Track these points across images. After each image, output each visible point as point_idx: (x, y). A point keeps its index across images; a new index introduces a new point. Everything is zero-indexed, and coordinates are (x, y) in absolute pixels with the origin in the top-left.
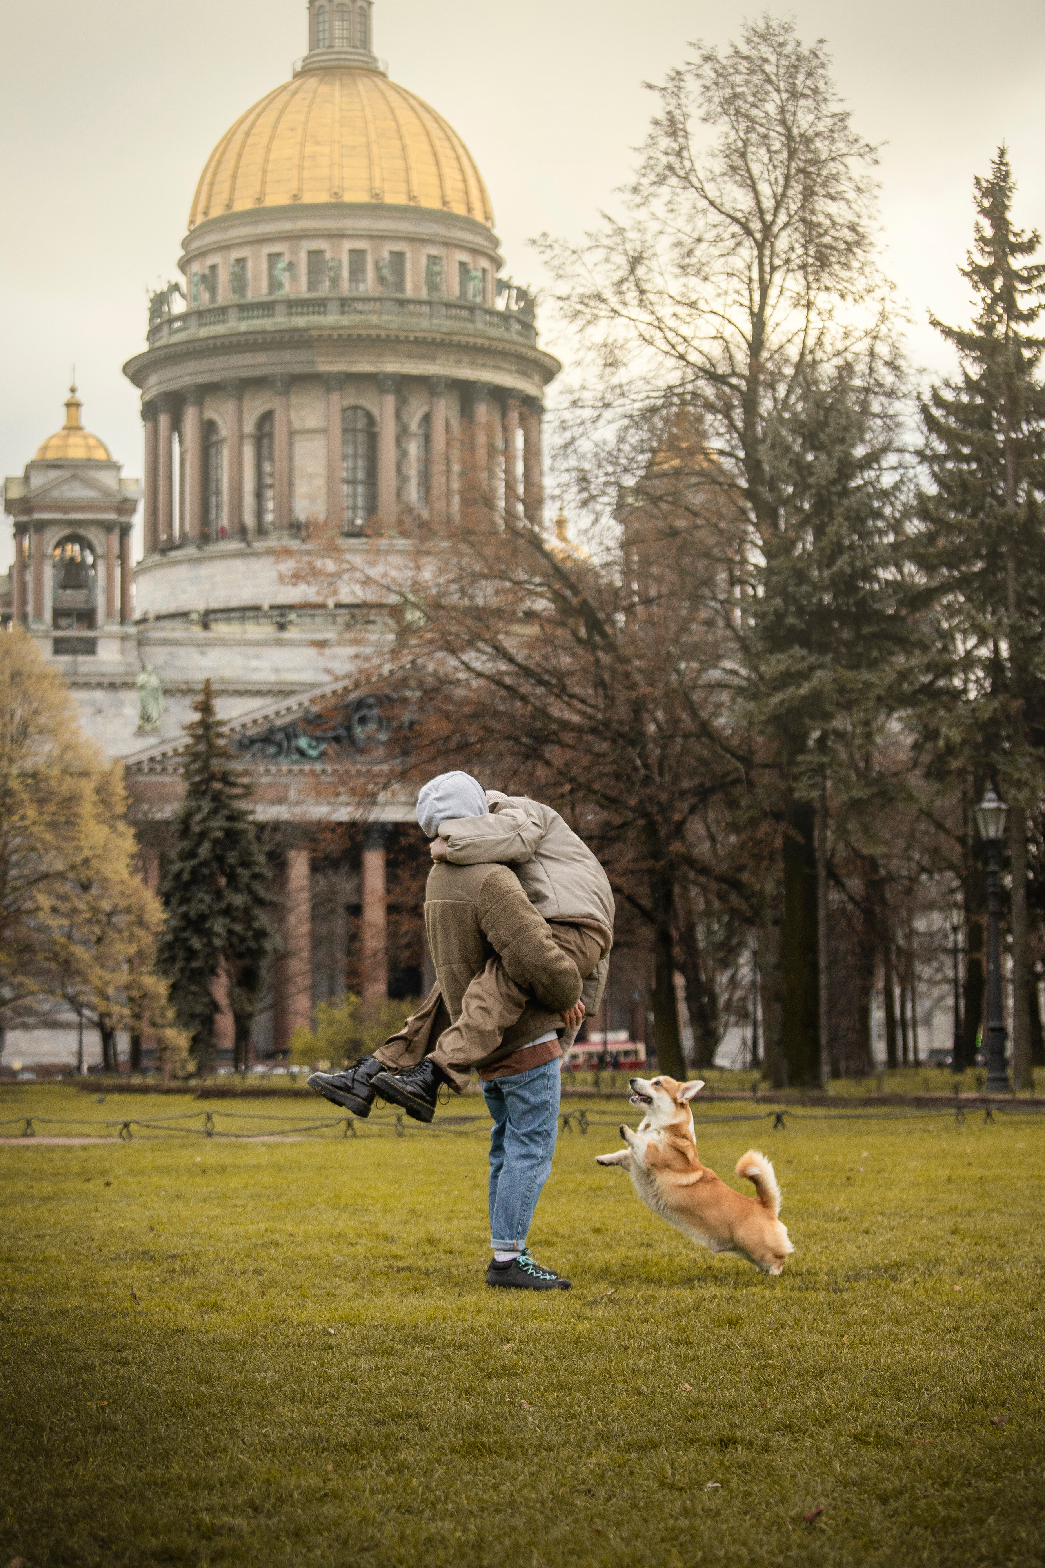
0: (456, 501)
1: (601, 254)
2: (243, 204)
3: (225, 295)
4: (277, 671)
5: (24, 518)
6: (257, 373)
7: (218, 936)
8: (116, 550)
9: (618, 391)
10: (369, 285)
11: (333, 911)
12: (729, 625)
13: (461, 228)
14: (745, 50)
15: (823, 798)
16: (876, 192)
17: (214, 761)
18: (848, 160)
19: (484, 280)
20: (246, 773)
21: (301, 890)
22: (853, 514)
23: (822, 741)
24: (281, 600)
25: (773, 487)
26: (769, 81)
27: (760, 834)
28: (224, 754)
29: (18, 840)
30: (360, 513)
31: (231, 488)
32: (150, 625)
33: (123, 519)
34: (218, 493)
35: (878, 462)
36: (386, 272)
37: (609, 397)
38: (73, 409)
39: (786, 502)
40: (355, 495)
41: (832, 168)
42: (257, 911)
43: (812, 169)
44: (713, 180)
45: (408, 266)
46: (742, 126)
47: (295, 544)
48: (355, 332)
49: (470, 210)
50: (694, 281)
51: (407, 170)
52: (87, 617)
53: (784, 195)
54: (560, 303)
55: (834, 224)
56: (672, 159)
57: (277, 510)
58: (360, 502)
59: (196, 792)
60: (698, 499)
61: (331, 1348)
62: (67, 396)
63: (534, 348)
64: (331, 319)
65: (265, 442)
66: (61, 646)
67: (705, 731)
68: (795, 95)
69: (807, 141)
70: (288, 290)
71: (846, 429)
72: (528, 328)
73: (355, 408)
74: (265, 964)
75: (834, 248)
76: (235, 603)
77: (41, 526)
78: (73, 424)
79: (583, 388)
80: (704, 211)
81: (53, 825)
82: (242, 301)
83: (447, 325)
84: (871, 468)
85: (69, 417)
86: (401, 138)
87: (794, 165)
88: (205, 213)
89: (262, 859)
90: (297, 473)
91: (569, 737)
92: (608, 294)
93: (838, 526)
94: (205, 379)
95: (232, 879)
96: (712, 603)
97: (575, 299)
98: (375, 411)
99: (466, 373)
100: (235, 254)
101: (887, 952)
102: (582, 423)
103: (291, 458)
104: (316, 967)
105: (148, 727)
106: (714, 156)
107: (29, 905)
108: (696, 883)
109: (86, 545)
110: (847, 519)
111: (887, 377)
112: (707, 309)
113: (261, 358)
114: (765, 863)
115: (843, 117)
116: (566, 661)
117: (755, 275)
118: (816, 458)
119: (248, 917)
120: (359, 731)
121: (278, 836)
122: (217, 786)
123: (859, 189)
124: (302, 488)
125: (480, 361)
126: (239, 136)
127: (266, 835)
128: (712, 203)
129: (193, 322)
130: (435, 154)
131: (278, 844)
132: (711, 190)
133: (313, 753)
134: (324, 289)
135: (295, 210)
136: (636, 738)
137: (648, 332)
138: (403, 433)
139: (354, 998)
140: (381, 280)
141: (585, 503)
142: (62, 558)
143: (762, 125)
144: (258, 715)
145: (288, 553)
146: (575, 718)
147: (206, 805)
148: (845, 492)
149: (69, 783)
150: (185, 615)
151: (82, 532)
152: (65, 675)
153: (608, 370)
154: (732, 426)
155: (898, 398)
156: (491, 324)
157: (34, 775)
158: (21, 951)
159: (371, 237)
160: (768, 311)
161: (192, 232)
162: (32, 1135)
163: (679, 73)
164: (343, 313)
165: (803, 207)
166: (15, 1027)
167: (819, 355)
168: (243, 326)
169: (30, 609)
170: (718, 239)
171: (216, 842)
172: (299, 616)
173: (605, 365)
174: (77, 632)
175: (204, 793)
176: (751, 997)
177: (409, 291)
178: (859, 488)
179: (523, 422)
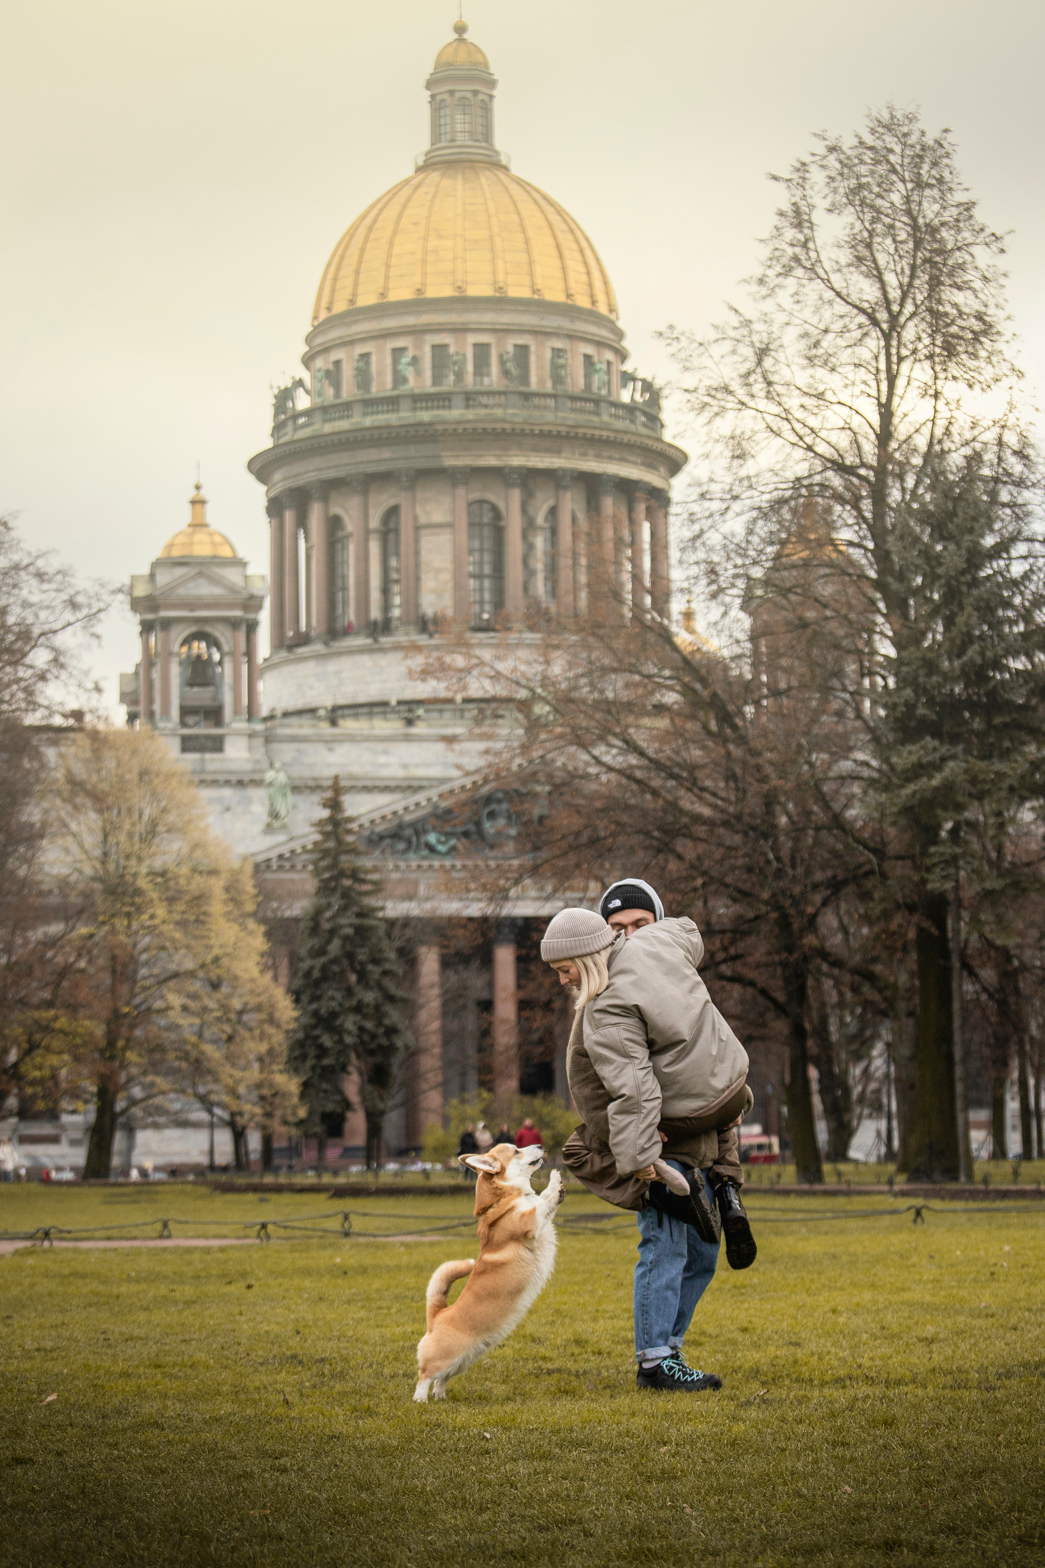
0: (583, 595)
1: (727, 346)
2: (366, 299)
3: (349, 390)
4: (405, 766)
5: (150, 616)
6: (382, 468)
7: (349, 1033)
8: (243, 647)
9: (746, 483)
10: (494, 378)
11: (464, 1007)
12: (859, 715)
13: (586, 321)
14: (869, 140)
15: (957, 888)
16: (1003, 281)
17: (344, 858)
18: (974, 250)
19: (609, 372)
20: (375, 869)
21: (432, 986)
22: (982, 604)
23: (954, 832)
24: (409, 695)
25: (902, 577)
26: (894, 171)
27: (893, 926)
28: (354, 851)
29: (147, 940)
30: (487, 607)
31: (358, 584)
32: (277, 722)
33: (251, 616)
34: (345, 589)
35: (1008, 552)
36: (510, 366)
37: (737, 490)
38: (198, 506)
39: (917, 592)
40: (481, 590)
41: (959, 257)
42: (388, 1008)
43: (938, 259)
44: (839, 270)
45: (533, 358)
46: (868, 217)
47: (423, 640)
48: (480, 426)
49: (594, 302)
50: (821, 373)
51: (531, 263)
52: (214, 714)
53: (910, 285)
54: (688, 396)
55: (961, 313)
56: (798, 250)
57: (404, 605)
58: (487, 596)
59: (326, 888)
60: (826, 590)
61: (488, 1452)
62: (192, 494)
63: (660, 440)
64: (456, 413)
65: (391, 537)
66: (188, 744)
67: (838, 823)
68: (920, 185)
69: (932, 230)
70: (412, 384)
71: (975, 519)
72: (654, 420)
73: (481, 502)
74: (396, 1061)
75: (961, 338)
76: (362, 699)
77: (167, 624)
78: (199, 521)
79: (711, 480)
80: (831, 303)
81: (182, 924)
82: (367, 396)
83: (572, 418)
84: (1000, 557)
85: (194, 514)
86: (524, 231)
87: (920, 255)
88: (329, 309)
89: (392, 955)
90: (423, 568)
91: (701, 831)
92: (735, 386)
93: (967, 616)
94: (331, 474)
95: (362, 976)
96: (843, 695)
97: (702, 391)
98: (501, 505)
99: (592, 465)
100: (360, 349)
101: (1021, 1043)
102: (711, 516)
103: (417, 553)
104: (448, 1063)
105: (276, 824)
106: (839, 247)
107: (158, 1004)
108: (830, 976)
109: (212, 642)
110: (977, 609)
111: (1016, 467)
112: (834, 399)
113: (386, 453)
114: (899, 955)
115: (969, 206)
116: (696, 754)
117: (882, 366)
118: (945, 548)
119: (378, 1014)
120: (489, 827)
121: (408, 933)
122: (347, 882)
123: (985, 279)
124: (428, 583)
125: (606, 454)
126: (362, 231)
127: (396, 932)
128: (838, 294)
129: (318, 417)
130: (558, 246)
131: (409, 940)
132: (837, 281)
133: (442, 848)
134: (449, 383)
135: (420, 304)
136: (768, 831)
137: (776, 423)
138: (529, 527)
139: (485, 1094)
140: (506, 373)
141: (714, 596)
142: (189, 656)
143: (887, 216)
144: (387, 811)
145: (417, 648)
146: (706, 812)
147: (336, 903)
148: (975, 582)
149: (197, 884)
150: (312, 711)
151: (208, 629)
152: (194, 772)
153: (736, 462)
154: (861, 516)
155: (1027, 487)
156: (617, 417)
157: (163, 874)
158: (151, 1051)
159: (495, 331)
160: (896, 401)
161: (315, 328)
162: (169, 1237)
163: (804, 164)
164: (467, 407)
165: (929, 296)
166: (145, 1127)
167: (947, 445)
168: (368, 422)
169: (157, 707)
170: (845, 330)
171: (346, 939)
172: (427, 711)
173: (733, 457)
174: (204, 730)
175: (334, 889)
176: (884, 1090)
177: (534, 384)
178: (988, 577)
179: (650, 515)
